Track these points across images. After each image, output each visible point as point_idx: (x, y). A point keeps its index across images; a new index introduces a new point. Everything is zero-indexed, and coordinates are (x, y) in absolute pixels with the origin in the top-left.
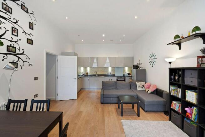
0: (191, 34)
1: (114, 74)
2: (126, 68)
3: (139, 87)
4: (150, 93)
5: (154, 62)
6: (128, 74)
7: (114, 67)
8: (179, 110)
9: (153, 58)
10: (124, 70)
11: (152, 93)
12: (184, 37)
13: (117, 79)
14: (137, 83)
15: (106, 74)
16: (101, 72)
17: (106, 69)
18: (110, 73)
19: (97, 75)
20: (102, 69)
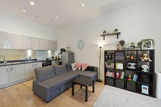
0: (114, 33)
1: (35, 58)
2: (49, 52)
3: (74, 67)
4: (84, 70)
5: (82, 47)
6: (52, 57)
7: (36, 50)
8: (113, 76)
9: (82, 44)
10: (47, 54)
11: (86, 70)
12: (110, 33)
13: (43, 64)
14: (72, 64)
15: (24, 59)
16: (13, 56)
17: (23, 52)
18: (29, 57)
19: (6, 61)
20: (15, 52)
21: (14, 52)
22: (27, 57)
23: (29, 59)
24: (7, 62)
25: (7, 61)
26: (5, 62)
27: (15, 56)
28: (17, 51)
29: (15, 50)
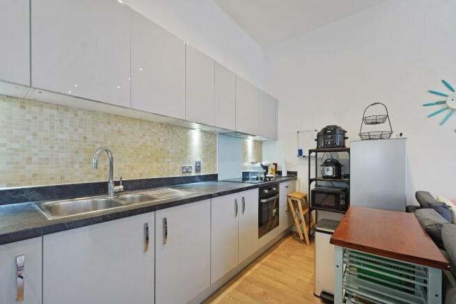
2: (250, 144)
7: (215, 134)
10: (245, 154)
15: (178, 174)
16: (141, 157)
17: (176, 136)
18: (196, 163)
19: (117, 184)
20: (147, 137)
21: (144, 135)
22: (187, 165)
23: (193, 174)
24: (121, 187)
25: (124, 183)
26: (113, 188)
27: (149, 155)
28: (154, 130)
29: (147, 126)
